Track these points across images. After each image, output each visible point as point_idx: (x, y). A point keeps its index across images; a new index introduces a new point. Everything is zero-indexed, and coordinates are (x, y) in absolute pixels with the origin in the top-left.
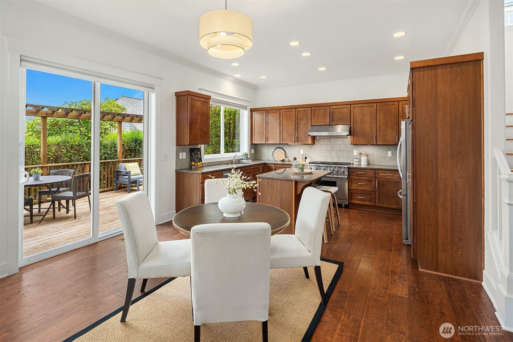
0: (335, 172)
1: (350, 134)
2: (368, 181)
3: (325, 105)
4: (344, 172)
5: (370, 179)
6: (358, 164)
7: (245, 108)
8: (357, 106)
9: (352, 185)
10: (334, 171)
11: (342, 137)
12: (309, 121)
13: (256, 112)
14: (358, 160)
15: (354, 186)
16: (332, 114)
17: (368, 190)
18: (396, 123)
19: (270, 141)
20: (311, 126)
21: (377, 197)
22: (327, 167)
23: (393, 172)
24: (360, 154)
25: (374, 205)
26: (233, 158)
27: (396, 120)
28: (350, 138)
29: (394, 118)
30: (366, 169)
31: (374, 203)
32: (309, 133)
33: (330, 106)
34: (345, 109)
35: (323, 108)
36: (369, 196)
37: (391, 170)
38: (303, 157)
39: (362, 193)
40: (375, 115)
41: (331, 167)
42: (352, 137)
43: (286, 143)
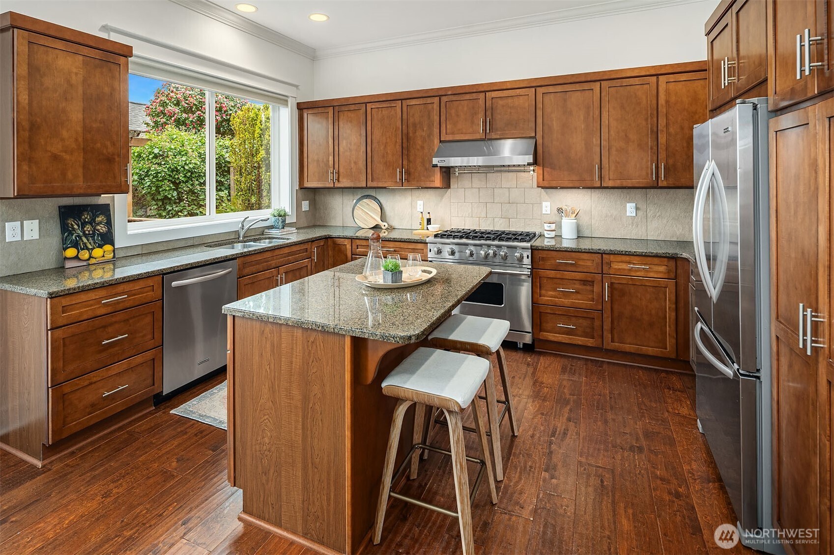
0: (498, 260)
1: (535, 162)
2: (584, 282)
3: (475, 91)
4: (521, 259)
5: (589, 277)
6: (554, 236)
7: (282, 100)
8: (551, 89)
9: (543, 292)
10: (497, 257)
11: (513, 168)
12: (436, 131)
13: (310, 111)
14: (553, 226)
15: (548, 296)
16: (489, 112)
17: (584, 307)
18: (652, 131)
19: (344, 180)
20: (440, 141)
21: (607, 326)
22: (481, 245)
23: (649, 259)
24: (560, 210)
25: (601, 346)
26: (240, 225)
27: (651, 125)
28: (534, 170)
29: (646, 120)
30: (579, 252)
31: (600, 340)
32: (435, 161)
33: (485, 92)
34: (521, 98)
35: (468, 97)
36: (585, 323)
37: (645, 256)
38: (422, 217)
39: (569, 314)
40: (597, 112)
41: (489, 246)
42: (539, 169)
43: (380, 185)
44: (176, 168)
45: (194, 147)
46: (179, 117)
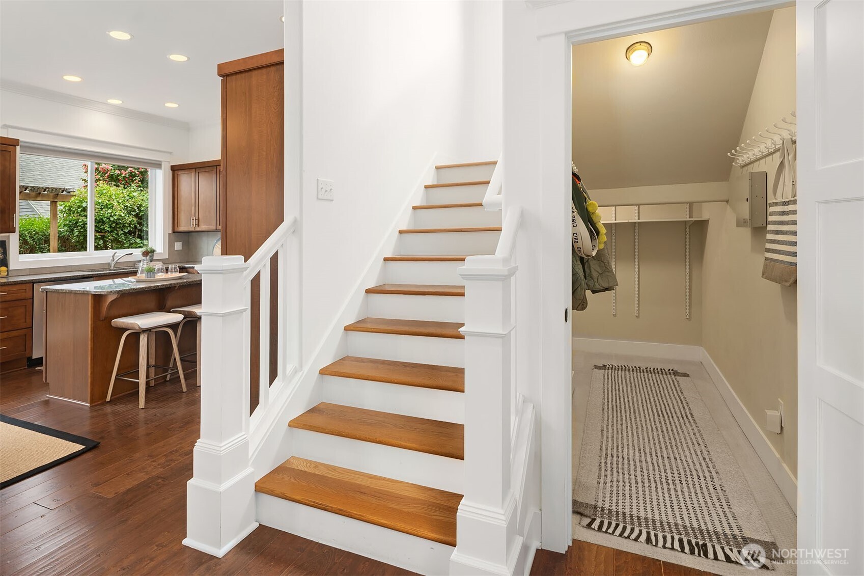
7: (157, 164)
13: (181, 172)
19: (202, 225)
26: (111, 258)
44: (102, 219)
45: (120, 201)
46: (112, 174)
